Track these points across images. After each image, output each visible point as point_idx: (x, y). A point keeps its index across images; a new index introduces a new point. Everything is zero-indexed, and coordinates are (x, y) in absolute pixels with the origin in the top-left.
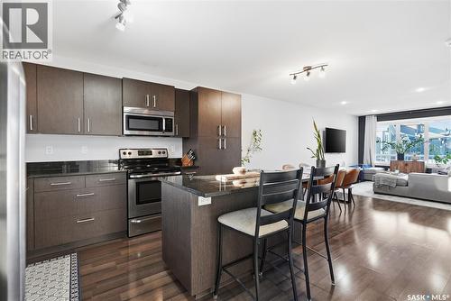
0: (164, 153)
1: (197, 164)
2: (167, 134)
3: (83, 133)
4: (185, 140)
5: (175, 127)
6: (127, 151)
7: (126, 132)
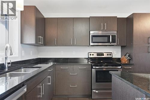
0: (110, 55)
2: (112, 44)
3: (73, 45)
4: (123, 47)
5: (117, 40)
6: (92, 54)
7: (91, 44)
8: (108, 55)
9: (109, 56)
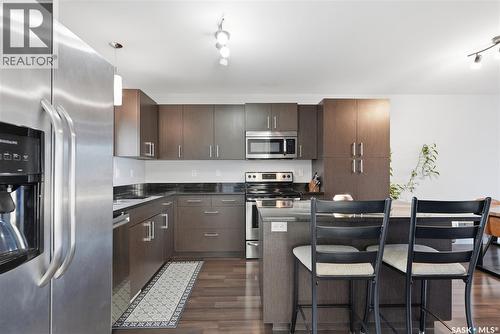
0: (289, 176)
1: (323, 190)
2: (288, 156)
3: (214, 158)
4: (314, 161)
5: (298, 148)
6: (252, 175)
7: (248, 156)
8: (284, 177)
9: (287, 180)
